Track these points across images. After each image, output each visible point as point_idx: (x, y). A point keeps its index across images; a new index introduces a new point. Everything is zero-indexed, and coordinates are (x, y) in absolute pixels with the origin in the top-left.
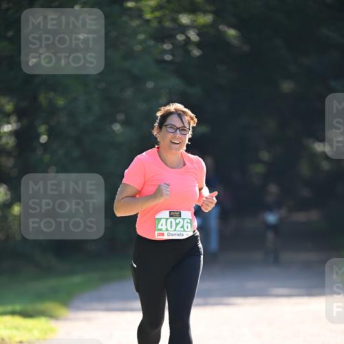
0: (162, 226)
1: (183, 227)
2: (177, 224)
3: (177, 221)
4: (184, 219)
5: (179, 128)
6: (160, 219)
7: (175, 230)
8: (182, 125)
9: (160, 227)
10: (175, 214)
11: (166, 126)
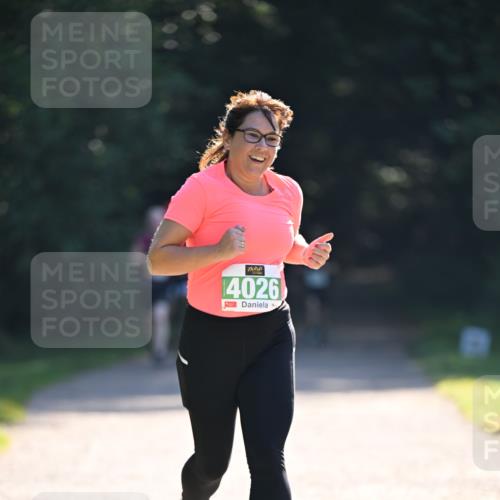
0: (233, 289)
1: (267, 292)
2: (258, 288)
3: (259, 283)
4: (269, 279)
5: (265, 136)
6: (230, 279)
7: (255, 298)
8: (271, 130)
9: (229, 291)
10: (254, 271)
11: (243, 131)
